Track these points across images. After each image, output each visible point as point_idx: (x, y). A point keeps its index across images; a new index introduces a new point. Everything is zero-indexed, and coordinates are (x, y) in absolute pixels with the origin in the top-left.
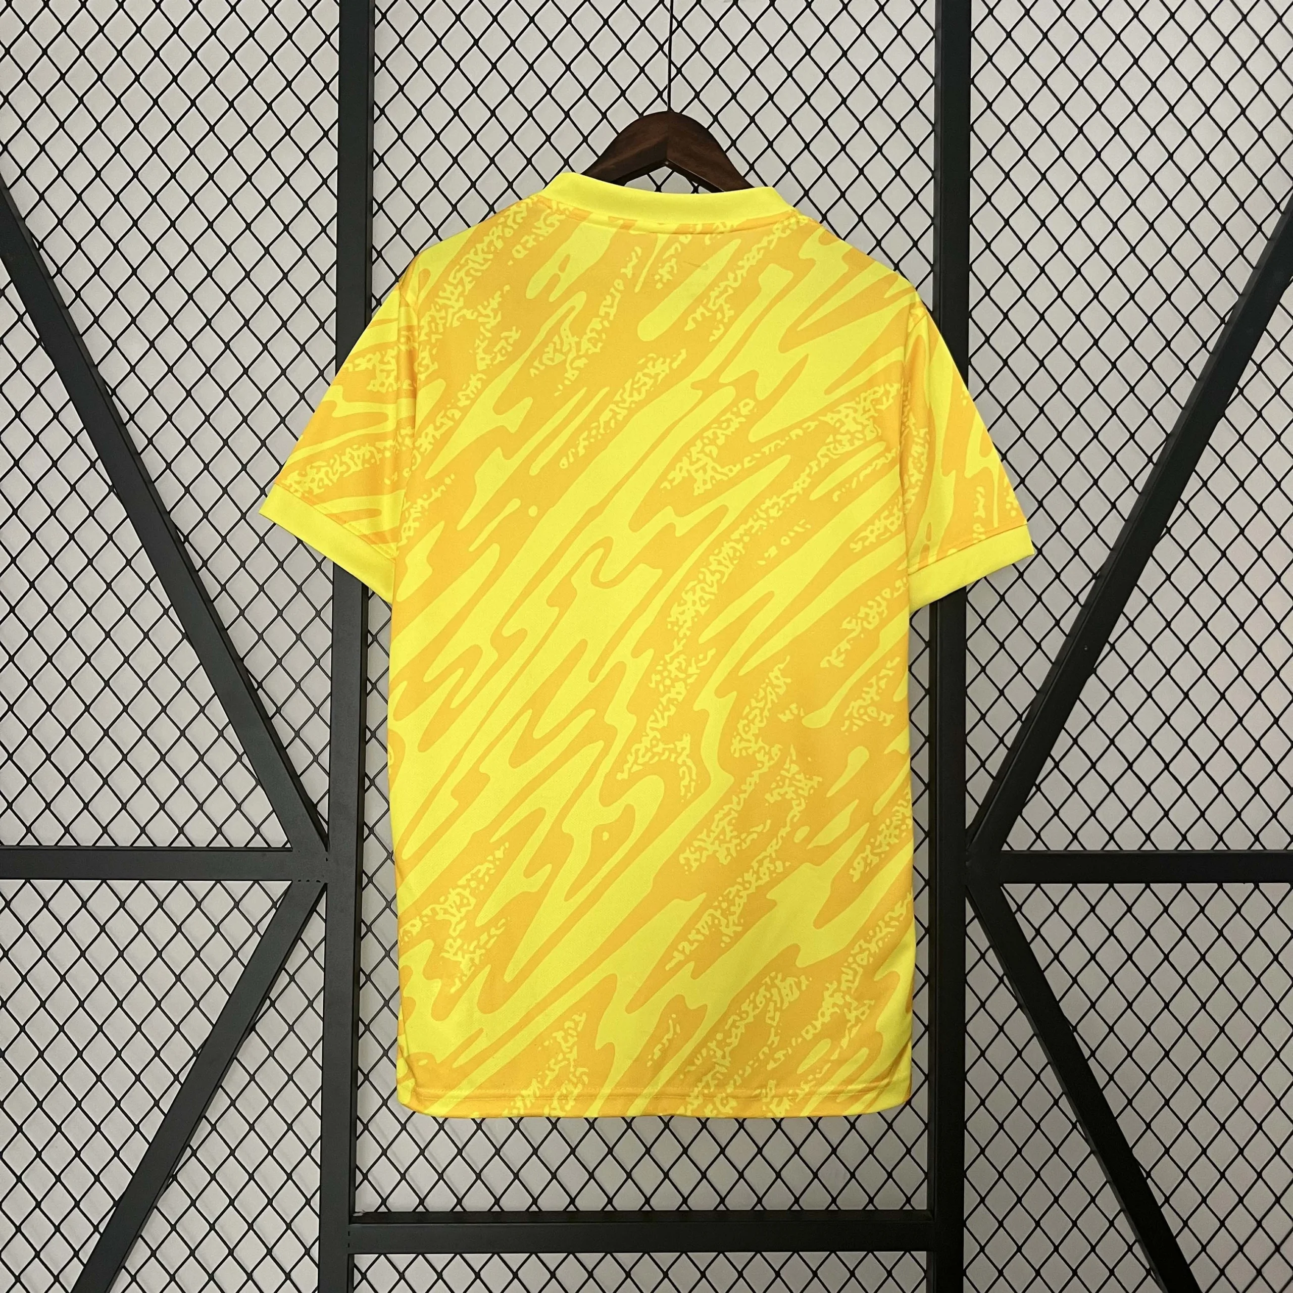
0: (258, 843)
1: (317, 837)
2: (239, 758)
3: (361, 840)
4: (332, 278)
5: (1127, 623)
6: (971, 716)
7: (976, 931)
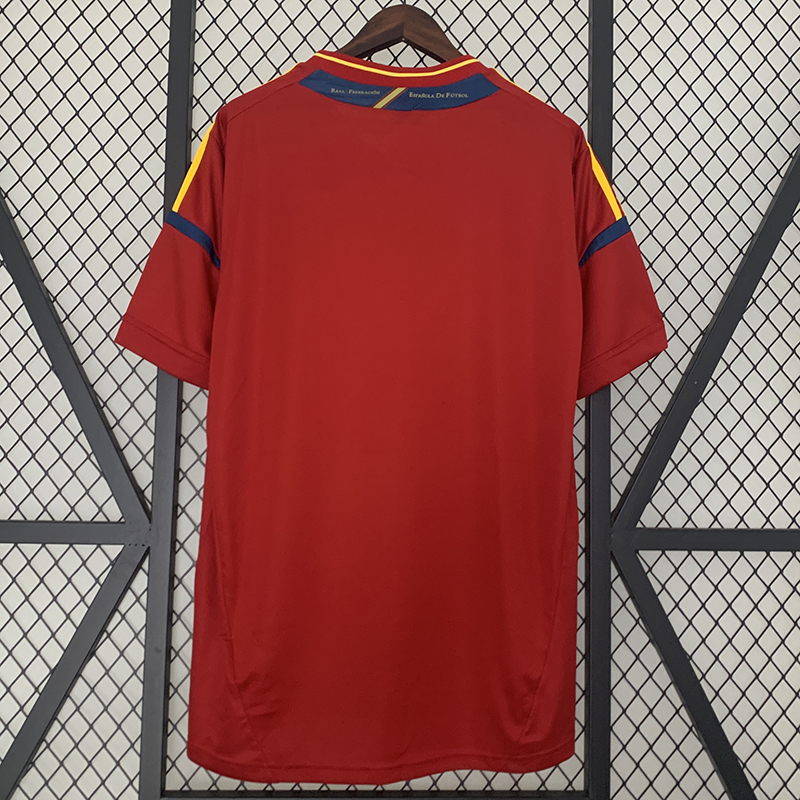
0: (101, 518)
1: (144, 513)
2: (89, 457)
3: (175, 517)
4: (164, 117)
5: (725, 366)
6: (615, 431)
7: (619, 585)
